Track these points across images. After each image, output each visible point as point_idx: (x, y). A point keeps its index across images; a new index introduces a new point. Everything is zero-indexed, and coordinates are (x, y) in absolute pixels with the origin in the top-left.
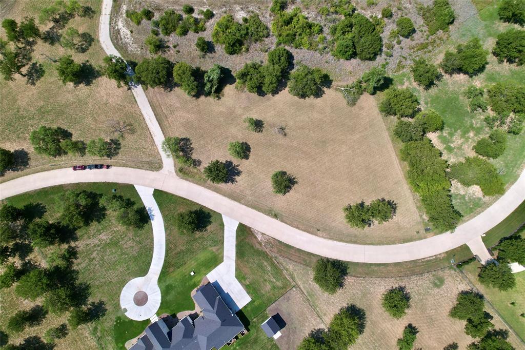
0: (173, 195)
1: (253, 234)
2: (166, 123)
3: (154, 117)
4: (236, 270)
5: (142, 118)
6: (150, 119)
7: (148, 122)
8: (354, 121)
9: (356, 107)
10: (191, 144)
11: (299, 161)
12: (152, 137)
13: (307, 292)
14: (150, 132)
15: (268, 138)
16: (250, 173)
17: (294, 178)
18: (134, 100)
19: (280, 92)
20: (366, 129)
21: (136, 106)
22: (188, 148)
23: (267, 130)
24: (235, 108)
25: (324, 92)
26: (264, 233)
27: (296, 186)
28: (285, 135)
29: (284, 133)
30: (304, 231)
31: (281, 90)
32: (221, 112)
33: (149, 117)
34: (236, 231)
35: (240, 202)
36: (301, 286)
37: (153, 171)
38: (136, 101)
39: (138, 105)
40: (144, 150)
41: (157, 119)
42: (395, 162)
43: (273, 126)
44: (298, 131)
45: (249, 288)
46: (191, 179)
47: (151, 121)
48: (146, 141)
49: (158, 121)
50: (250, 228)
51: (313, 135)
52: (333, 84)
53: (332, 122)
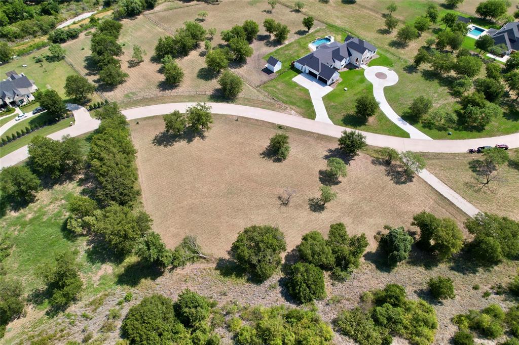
0: (389, 135)
1: (300, 114)
2: (434, 198)
3: (453, 202)
4: (309, 93)
8: (188, 220)
9: (183, 236)
10: (391, 180)
11: (260, 173)
13: (246, 85)
15: (301, 193)
16: (315, 158)
17: (264, 157)
19: (295, 248)
20: (174, 211)
22: (394, 175)
23: (304, 201)
24: (353, 222)
25: (229, 253)
26: (290, 115)
27: (261, 152)
28: (280, 198)
29: (282, 199)
30: (250, 119)
31: (292, 251)
32: (371, 217)
34: (316, 115)
35: (318, 134)
36: (251, 88)
40: (442, 168)
41: (448, 200)
42: (144, 179)
43: (298, 207)
44: (264, 203)
45: (296, 85)
46: (377, 149)
48: (446, 177)
49: (445, 198)
50: (304, 117)
51: (244, 200)
52: (214, 265)
53: (219, 217)
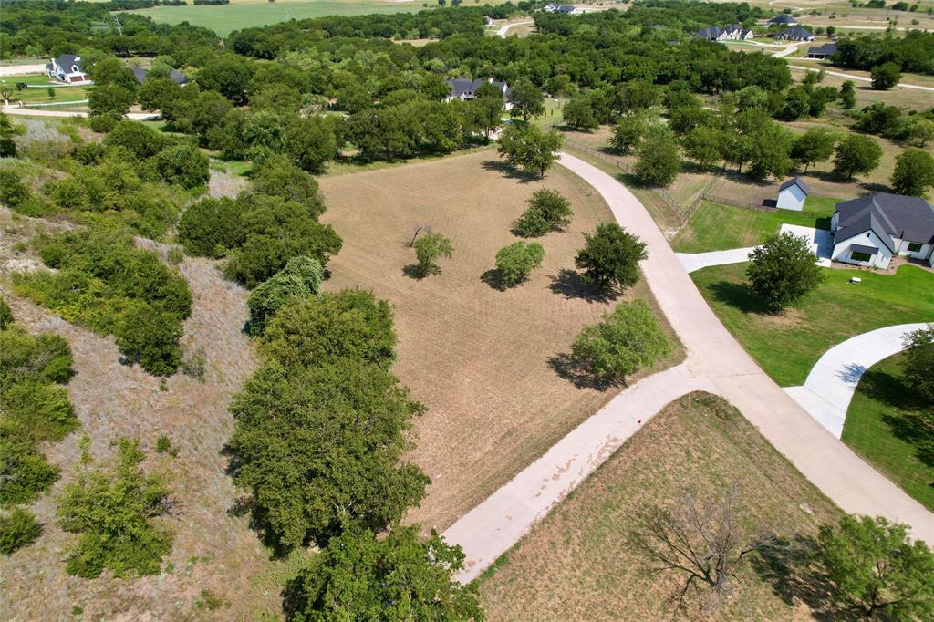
5: (574, 505)
6: (556, 477)
7: (575, 477)
12: (626, 445)
14: (612, 457)
18: (499, 575)
21: (527, 549)
33: (551, 483)
37: (735, 409)
38: (502, 560)
39: (517, 546)
47: (562, 470)
48: (657, 460)
